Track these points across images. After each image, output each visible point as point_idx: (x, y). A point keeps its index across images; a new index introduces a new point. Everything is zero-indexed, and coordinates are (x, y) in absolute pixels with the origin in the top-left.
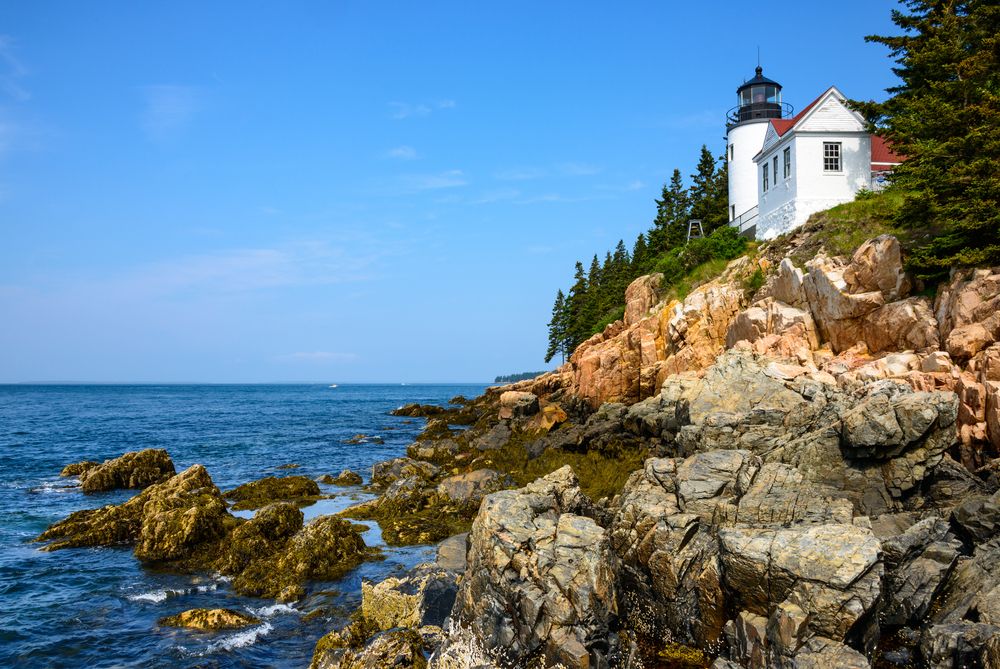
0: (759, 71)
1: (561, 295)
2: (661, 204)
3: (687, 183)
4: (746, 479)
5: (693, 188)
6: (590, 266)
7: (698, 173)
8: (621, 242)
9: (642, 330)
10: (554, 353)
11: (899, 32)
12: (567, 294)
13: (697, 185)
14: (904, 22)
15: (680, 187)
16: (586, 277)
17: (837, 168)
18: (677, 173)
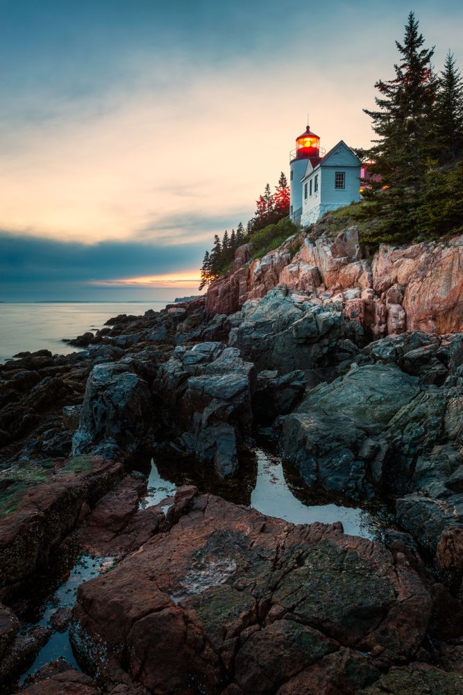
0: (308, 128)
1: (207, 253)
2: (259, 203)
3: (273, 191)
4: (215, 355)
5: (276, 194)
6: (223, 237)
7: (278, 185)
8: (241, 224)
9: (240, 275)
10: (203, 286)
11: (378, 109)
12: (211, 253)
13: (278, 193)
14: (382, 103)
15: (269, 193)
16: (221, 243)
17: (342, 186)
18: (268, 185)
